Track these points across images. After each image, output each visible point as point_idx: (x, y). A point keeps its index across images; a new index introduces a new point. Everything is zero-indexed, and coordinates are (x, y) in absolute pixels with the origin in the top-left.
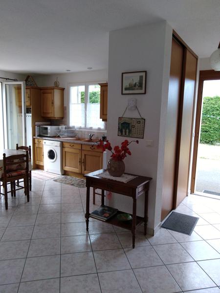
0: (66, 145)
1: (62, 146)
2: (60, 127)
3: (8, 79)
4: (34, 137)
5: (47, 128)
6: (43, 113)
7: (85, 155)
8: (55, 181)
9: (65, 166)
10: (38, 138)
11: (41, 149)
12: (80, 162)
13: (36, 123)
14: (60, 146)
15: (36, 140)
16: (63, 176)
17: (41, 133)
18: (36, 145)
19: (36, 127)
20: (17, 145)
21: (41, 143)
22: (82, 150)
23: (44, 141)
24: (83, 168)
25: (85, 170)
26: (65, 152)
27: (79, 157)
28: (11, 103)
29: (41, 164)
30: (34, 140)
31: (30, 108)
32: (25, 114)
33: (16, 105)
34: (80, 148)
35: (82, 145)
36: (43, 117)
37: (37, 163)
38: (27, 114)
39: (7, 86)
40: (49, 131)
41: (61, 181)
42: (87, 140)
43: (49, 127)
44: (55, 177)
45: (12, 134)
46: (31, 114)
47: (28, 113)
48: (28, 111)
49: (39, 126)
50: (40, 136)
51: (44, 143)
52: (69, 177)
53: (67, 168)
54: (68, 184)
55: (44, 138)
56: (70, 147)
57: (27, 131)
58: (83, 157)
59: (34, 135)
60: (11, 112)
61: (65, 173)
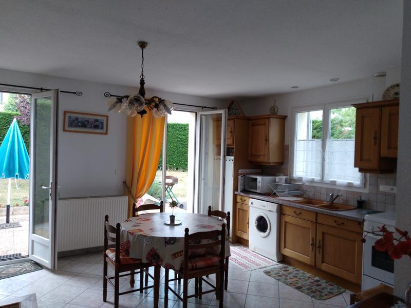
0: (287, 211)
1: (281, 211)
2: (277, 178)
3: (205, 107)
4: (236, 193)
5: (256, 179)
6: (252, 155)
7: (323, 234)
8: (267, 273)
9: (285, 247)
10: (242, 194)
11: (245, 212)
12: (311, 245)
13: (240, 171)
14: (277, 211)
15: (239, 198)
16: (280, 265)
17: (246, 188)
18: (238, 206)
19: (240, 177)
20: (210, 207)
21: (245, 203)
22: (316, 223)
23: (251, 200)
24: (319, 256)
25: (323, 262)
26: (286, 222)
27: (311, 235)
28: (207, 140)
29: (245, 237)
30: (235, 196)
31: (233, 148)
32: (224, 157)
33: (214, 143)
34: (314, 220)
35: (317, 213)
36: (251, 162)
37: (239, 234)
38: (227, 157)
39: (203, 117)
40: (259, 184)
41: (278, 276)
42: (325, 203)
43: (259, 178)
44: (267, 265)
45: (205, 184)
46: (233, 158)
47: (228, 155)
48: (229, 152)
49: (244, 175)
50: (244, 191)
51: (250, 204)
52: (290, 269)
53: (287, 252)
54: (291, 284)
55: (251, 196)
56: (294, 214)
57: (226, 183)
58: (319, 237)
59: (235, 189)
60: (206, 154)
61: (283, 259)
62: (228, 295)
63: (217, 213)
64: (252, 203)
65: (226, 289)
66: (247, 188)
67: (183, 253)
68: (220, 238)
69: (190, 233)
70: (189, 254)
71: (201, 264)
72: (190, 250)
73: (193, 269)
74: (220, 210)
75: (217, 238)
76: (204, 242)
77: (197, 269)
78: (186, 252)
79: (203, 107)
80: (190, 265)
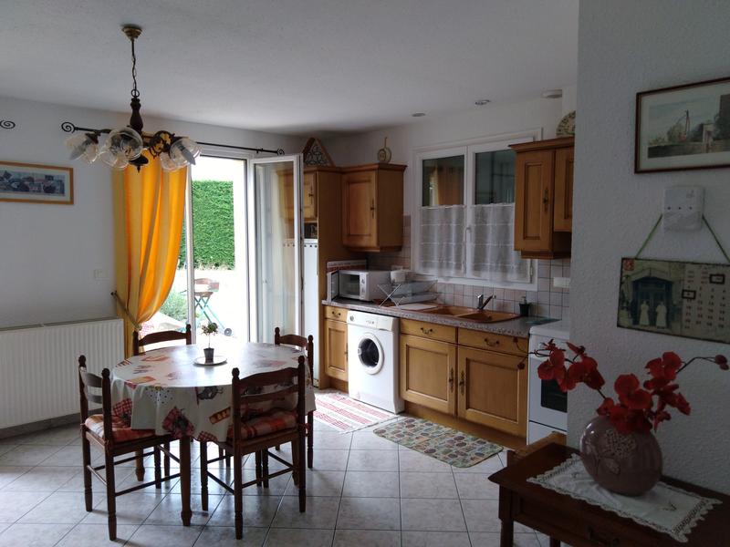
0: (411, 328)
1: (400, 330)
2: (393, 274)
3: (262, 150)
4: (324, 302)
5: (357, 278)
6: (349, 235)
7: (468, 361)
8: (380, 433)
9: (408, 389)
10: (335, 304)
11: (340, 334)
12: (450, 380)
13: (330, 264)
14: (393, 330)
15: (329, 310)
16: (402, 419)
17: (340, 293)
18: (329, 325)
19: (329, 274)
20: (277, 330)
21: (340, 318)
22: (457, 344)
23: (351, 313)
24: (462, 399)
25: (468, 407)
26: (408, 347)
27: (449, 365)
28: (268, 210)
29: (341, 376)
30: (322, 309)
31: (315, 224)
32: (301, 240)
33: (281, 216)
34: (453, 340)
35: (457, 328)
36: (347, 248)
37: (330, 372)
38: (306, 241)
39: (258, 167)
40: (363, 286)
41: (398, 437)
42: (471, 311)
43: (363, 275)
44: (379, 419)
45: (269, 290)
46: (316, 241)
47: (308, 236)
48: (308, 231)
49: (336, 271)
50: (339, 298)
51: (348, 320)
52: (418, 422)
53: (412, 396)
54: (417, 448)
55: (350, 306)
56: (421, 333)
57: (306, 286)
58: (462, 367)
59: (323, 296)
60: (269, 235)
61: (406, 409)
62: (315, 475)
63: (291, 339)
64: (352, 319)
65: (310, 466)
66: (343, 294)
67: (231, 412)
68: (295, 380)
69: (241, 377)
70: (242, 413)
71: (264, 427)
72: (243, 407)
73: (249, 438)
74: (297, 333)
75: (291, 382)
76: (269, 389)
77: (257, 437)
78: (237, 410)
79: (258, 150)
80: (244, 431)
